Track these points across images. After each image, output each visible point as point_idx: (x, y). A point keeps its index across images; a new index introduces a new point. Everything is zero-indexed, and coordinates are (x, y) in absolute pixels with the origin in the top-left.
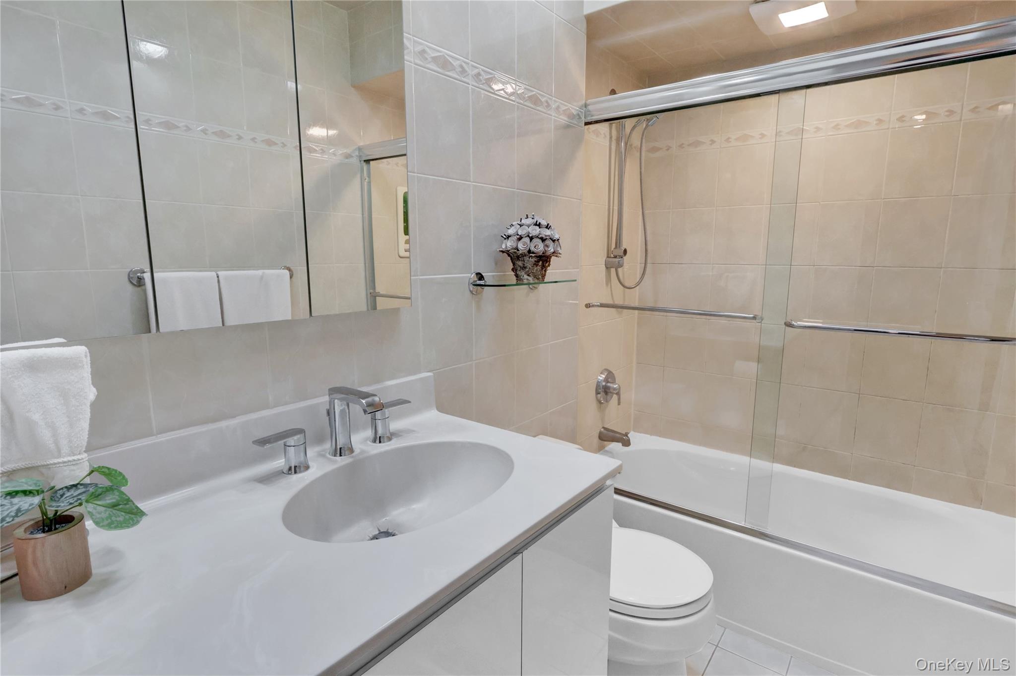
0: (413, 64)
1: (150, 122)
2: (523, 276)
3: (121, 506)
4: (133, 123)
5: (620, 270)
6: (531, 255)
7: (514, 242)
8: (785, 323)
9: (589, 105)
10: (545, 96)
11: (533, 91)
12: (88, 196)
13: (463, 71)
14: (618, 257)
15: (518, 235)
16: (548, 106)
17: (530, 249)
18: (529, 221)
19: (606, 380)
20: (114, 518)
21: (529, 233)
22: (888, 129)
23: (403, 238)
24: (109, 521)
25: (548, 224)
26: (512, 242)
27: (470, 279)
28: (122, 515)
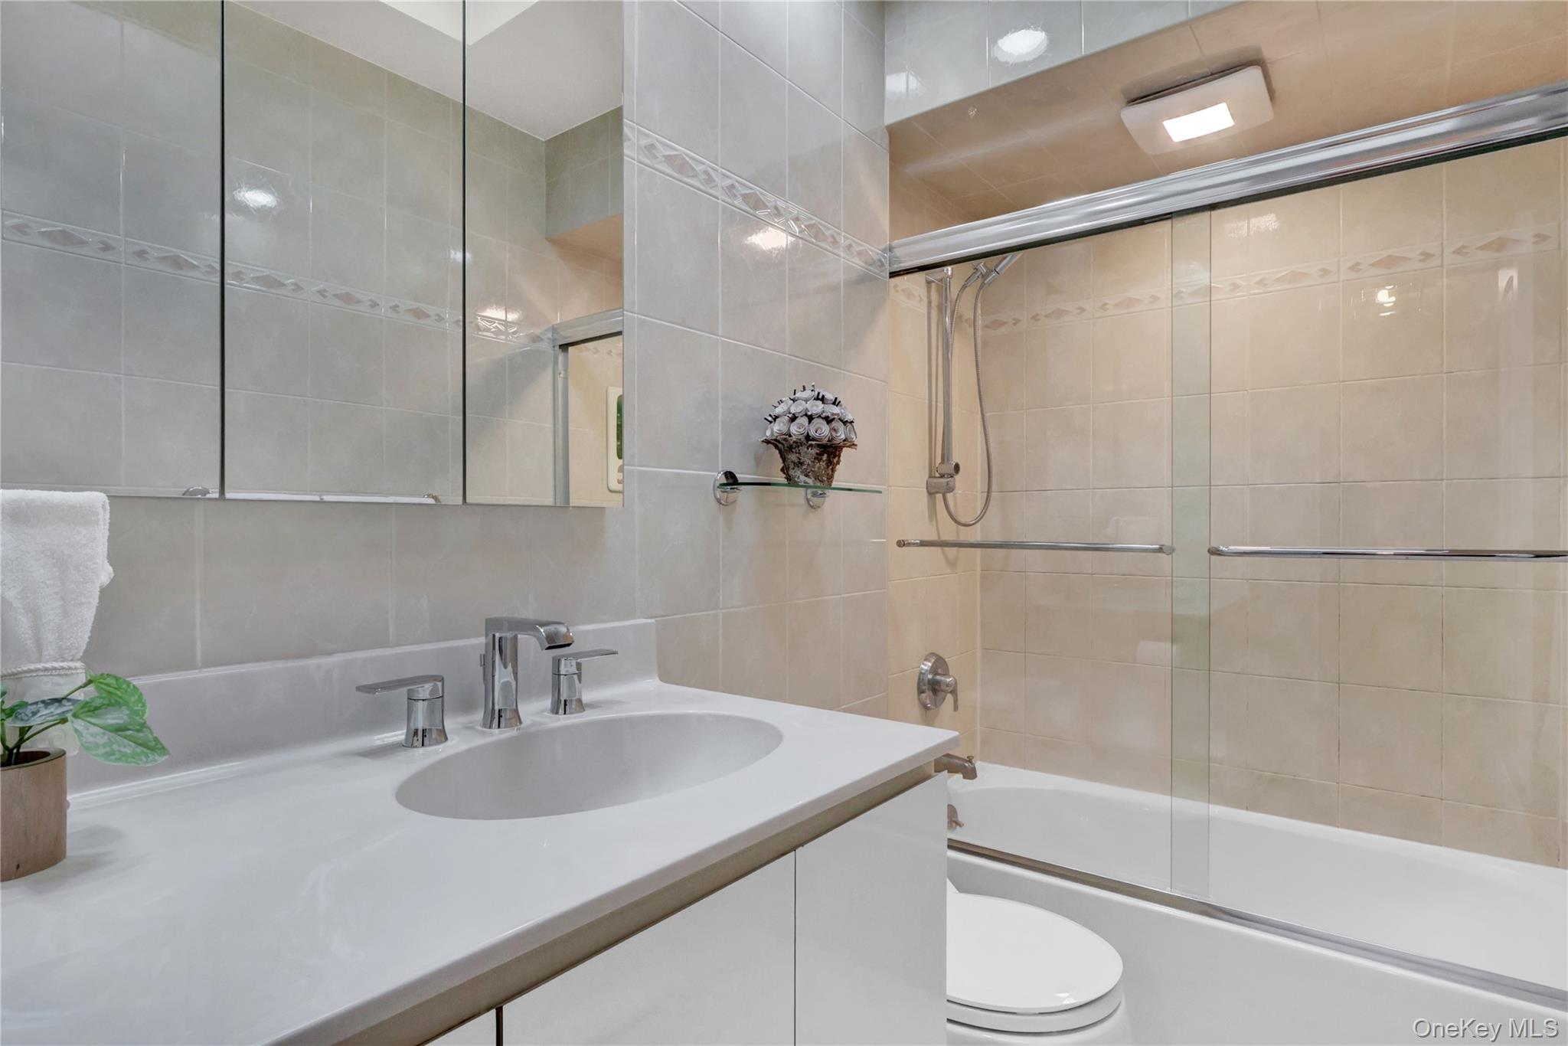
0: (635, 162)
1: (242, 276)
2: (799, 477)
3: (131, 732)
4: (219, 274)
5: (950, 496)
6: (810, 442)
7: (785, 425)
8: (1209, 551)
9: (895, 248)
10: (829, 229)
11: (813, 219)
12: (136, 376)
13: (709, 180)
14: (946, 476)
15: (790, 413)
16: (835, 242)
17: (808, 433)
18: (808, 394)
19: (934, 671)
20: (115, 747)
21: (807, 410)
22: (1338, 282)
23: (615, 462)
24: (108, 749)
25: (836, 399)
26: (782, 425)
27: (716, 480)
28: (130, 745)
